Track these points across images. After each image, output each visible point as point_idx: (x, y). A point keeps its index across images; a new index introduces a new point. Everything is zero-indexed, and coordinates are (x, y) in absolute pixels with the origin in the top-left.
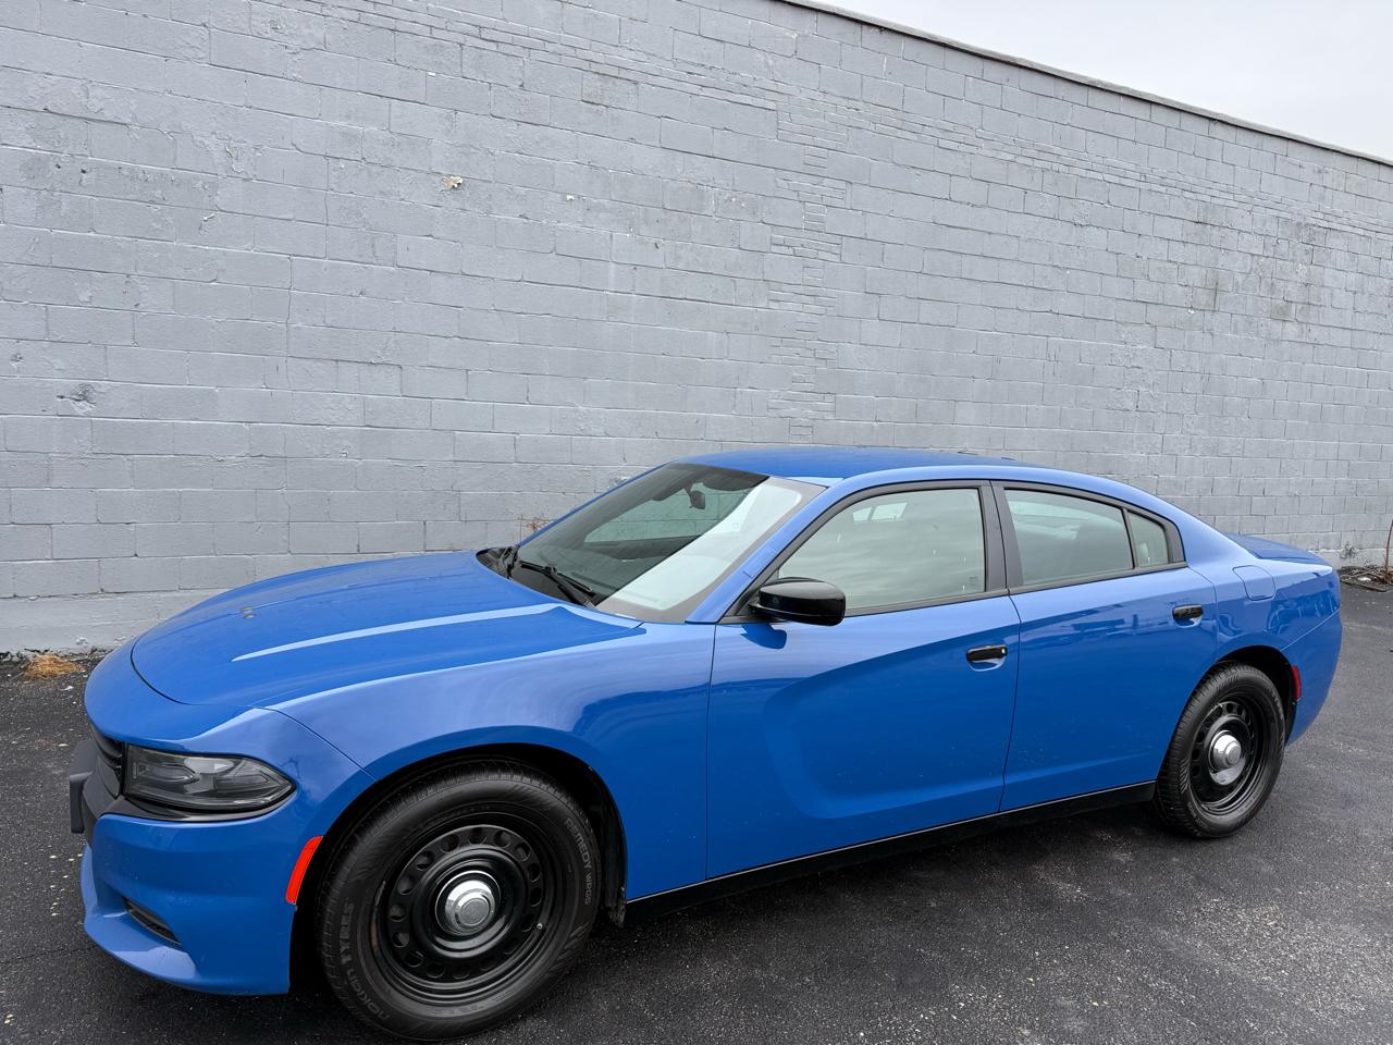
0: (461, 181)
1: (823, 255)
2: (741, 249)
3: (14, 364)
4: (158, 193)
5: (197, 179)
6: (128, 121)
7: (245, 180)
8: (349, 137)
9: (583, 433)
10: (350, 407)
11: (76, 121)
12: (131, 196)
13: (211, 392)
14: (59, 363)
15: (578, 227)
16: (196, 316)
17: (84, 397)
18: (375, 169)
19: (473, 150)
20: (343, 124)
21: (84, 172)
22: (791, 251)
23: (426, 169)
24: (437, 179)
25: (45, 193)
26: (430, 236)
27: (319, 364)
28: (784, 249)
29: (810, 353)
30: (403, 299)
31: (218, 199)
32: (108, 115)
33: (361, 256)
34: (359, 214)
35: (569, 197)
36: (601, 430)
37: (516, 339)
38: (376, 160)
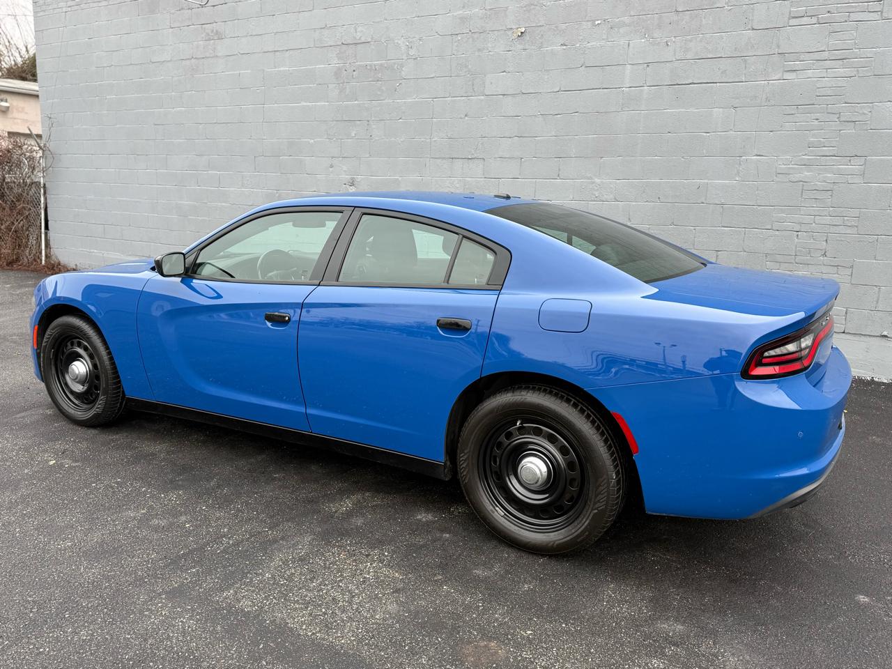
0: (523, 31)
1: (854, 17)
2: (753, 29)
3: (331, 169)
4: (380, 75)
5: (395, 64)
6: (370, 40)
7: (414, 59)
8: (463, 19)
9: (597, 199)
10: (458, 185)
11: (351, 46)
12: (370, 79)
13: (398, 179)
14: (345, 168)
15: (603, 43)
16: (393, 139)
17: (352, 184)
18: (476, 36)
19: (533, 7)
20: (461, 12)
21: (354, 71)
22: (814, 20)
23: (504, 28)
24: (509, 33)
25: (341, 85)
26: (504, 71)
27: (444, 161)
28: (805, 20)
29: (835, 118)
30: (487, 116)
31: (403, 73)
32: (363, 40)
33: (466, 92)
34: (466, 67)
35: (597, 23)
36: (612, 196)
37: (553, 133)
38: (477, 30)
